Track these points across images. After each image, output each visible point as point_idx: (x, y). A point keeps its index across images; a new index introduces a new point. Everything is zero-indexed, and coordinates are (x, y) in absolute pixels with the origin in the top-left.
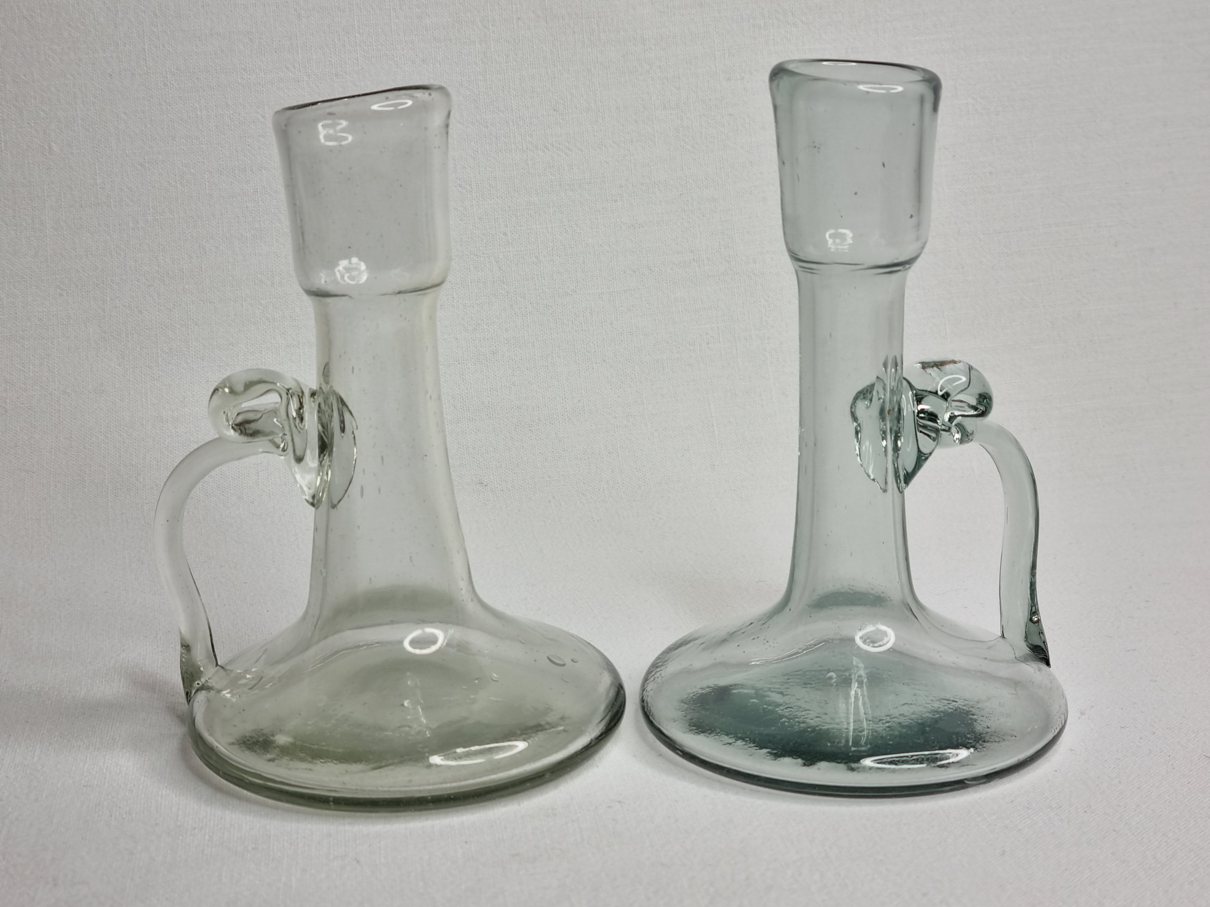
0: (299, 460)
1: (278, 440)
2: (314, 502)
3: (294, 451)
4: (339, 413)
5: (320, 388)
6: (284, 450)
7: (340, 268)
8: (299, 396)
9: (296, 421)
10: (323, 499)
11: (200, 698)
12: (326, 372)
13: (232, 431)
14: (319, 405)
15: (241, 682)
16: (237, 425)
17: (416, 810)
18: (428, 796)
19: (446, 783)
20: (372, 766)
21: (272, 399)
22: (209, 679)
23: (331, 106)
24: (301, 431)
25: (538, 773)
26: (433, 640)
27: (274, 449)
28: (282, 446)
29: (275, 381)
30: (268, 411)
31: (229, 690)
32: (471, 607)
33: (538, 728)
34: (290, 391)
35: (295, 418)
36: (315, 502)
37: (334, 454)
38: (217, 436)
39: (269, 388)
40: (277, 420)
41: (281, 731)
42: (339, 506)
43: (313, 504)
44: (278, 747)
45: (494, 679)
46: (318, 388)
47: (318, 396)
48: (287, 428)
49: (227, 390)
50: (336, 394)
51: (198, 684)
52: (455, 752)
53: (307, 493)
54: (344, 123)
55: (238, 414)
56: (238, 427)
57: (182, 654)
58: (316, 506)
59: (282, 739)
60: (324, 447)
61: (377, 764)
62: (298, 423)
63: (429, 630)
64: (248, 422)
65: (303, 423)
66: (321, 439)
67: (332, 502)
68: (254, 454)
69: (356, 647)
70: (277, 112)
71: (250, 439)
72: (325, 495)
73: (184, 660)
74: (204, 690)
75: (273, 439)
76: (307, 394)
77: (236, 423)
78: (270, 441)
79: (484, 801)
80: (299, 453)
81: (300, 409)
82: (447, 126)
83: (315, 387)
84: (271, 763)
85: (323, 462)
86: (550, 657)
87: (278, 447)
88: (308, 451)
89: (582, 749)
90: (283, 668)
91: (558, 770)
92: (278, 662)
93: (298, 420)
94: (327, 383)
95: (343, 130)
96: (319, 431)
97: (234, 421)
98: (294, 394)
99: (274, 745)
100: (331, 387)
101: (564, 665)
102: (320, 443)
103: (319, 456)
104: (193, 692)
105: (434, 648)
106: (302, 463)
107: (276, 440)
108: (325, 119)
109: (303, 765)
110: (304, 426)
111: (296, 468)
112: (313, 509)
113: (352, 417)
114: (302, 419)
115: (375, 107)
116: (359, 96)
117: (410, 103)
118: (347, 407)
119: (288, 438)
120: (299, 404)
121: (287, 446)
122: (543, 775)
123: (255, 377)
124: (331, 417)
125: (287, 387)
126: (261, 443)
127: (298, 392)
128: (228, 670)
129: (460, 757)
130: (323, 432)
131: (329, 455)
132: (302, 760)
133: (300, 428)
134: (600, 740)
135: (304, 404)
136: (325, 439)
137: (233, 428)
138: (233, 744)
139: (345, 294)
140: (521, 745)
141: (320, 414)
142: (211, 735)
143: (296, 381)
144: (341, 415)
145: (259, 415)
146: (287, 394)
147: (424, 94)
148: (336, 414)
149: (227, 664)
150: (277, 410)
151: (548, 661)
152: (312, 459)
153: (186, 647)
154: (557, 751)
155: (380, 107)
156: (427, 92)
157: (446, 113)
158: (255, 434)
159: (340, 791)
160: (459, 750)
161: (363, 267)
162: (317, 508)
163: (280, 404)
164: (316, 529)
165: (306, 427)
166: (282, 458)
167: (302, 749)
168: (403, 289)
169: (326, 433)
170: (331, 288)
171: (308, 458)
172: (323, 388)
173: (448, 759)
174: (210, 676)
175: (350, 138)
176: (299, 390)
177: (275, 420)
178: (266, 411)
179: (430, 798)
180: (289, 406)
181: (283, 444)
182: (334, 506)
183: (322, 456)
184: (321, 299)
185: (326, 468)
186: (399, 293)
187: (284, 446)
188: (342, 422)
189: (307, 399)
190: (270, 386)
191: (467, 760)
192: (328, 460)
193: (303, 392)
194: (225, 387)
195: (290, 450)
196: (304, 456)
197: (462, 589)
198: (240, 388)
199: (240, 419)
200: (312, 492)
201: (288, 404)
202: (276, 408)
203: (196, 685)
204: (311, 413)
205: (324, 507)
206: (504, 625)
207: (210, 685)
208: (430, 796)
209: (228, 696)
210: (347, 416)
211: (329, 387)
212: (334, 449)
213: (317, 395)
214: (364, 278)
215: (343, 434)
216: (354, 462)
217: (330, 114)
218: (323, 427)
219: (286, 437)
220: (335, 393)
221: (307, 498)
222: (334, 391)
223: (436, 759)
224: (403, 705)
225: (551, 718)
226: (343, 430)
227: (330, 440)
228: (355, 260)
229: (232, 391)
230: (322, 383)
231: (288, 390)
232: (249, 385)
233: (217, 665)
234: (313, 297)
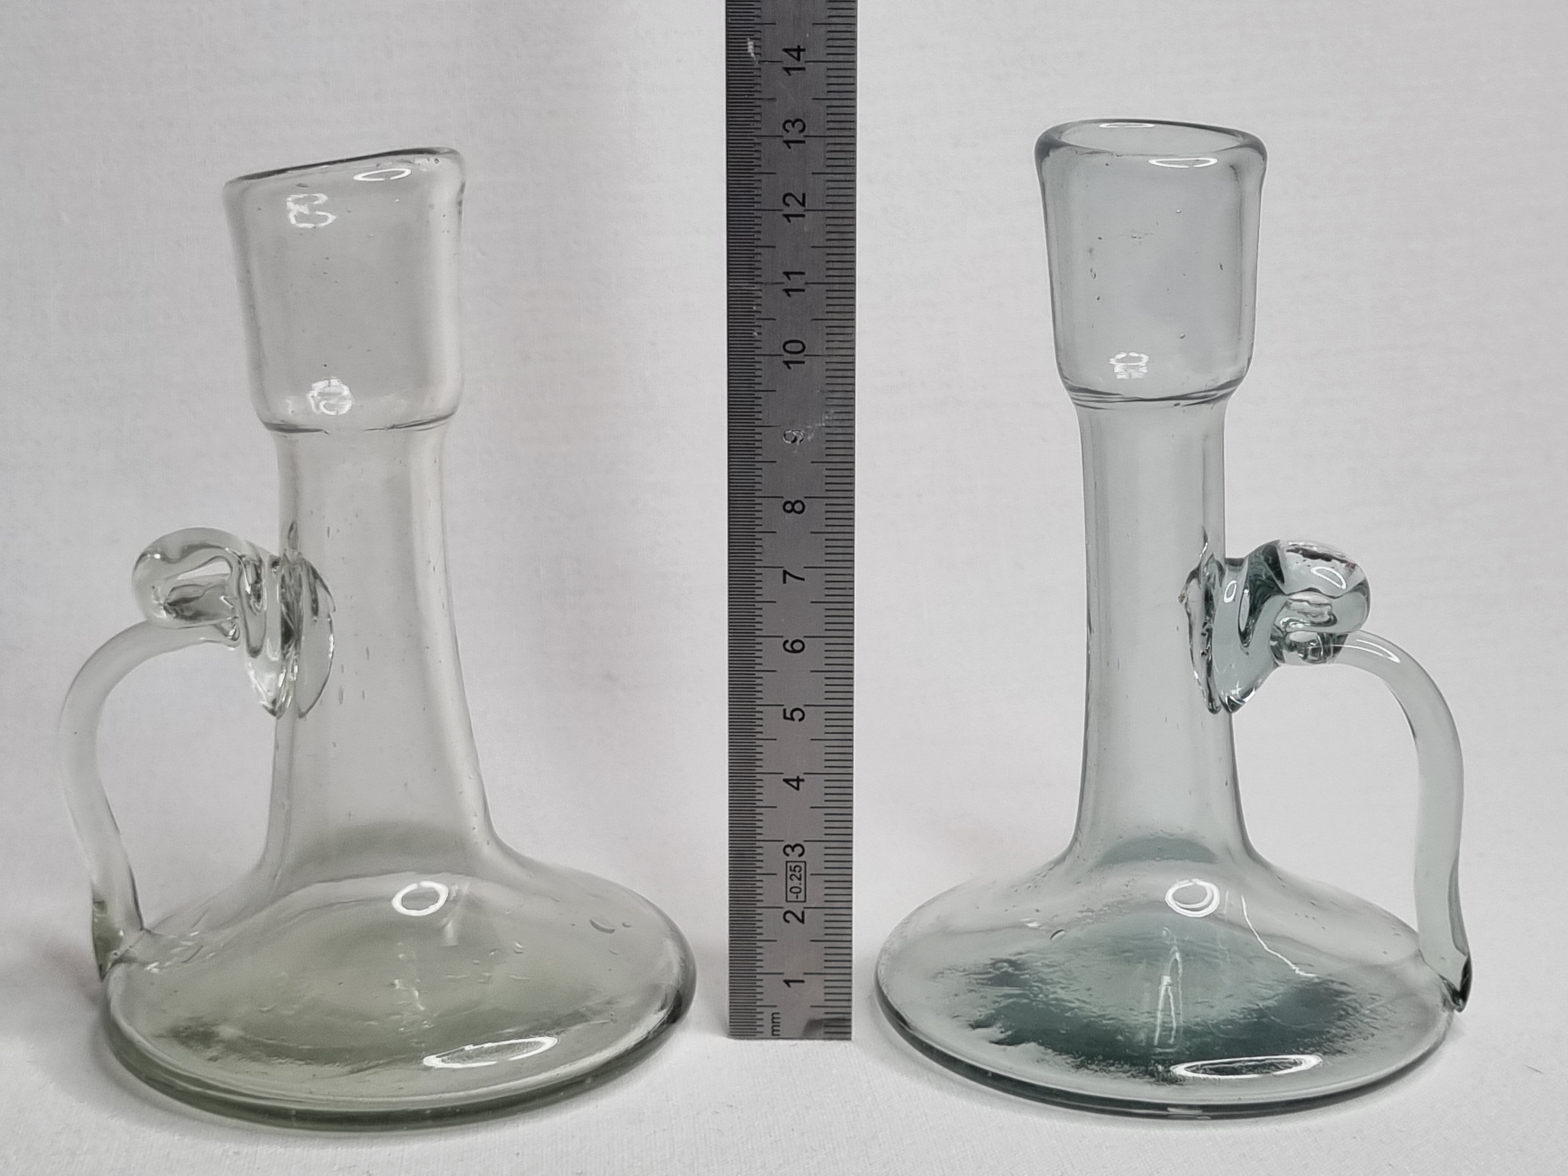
0: (255, 652)
1: (226, 626)
2: (275, 710)
3: (248, 640)
4: (311, 590)
5: (285, 555)
6: (234, 639)
7: (315, 393)
8: (255, 566)
9: (250, 599)
10: (288, 706)
11: (118, 973)
12: (292, 532)
13: (164, 612)
14: (283, 578)
15: (175, 951)
16: (170, 604)
17: (409, 1129)
18: (426, 1110)
19: (449, 1092)
20: (348, 1068)
21: (220, 568)
22: (131, 947)
23: (302, 175)
24: (257, 613)
25: (576, 1077)
26: (433, 897)
27: (221, 637)
28: (231, 633)
29: (222, 546)
30: (212, 585)
31: (155, 964)
32: (488, 851)
33: (577, 1017)
34: (244, 559)
35: (250, 595)
36: (277, 709)
37: (303, 644)
38: (141, 619)
39: (217, 555)
40: (225, 599)
41: (225, 1020)
42: (308, 715)
43: (273, 712)
44: (222, 1041)
45: (516, 950)
46: (282, 556)
47: (282, 565)
48: (238, 610)
49: (158, 556)
50: (306, 563)
51: (116, 954)
52: (463, 1050)
53: (264, 697)
54: (323, 198)
55: (173, 590)
56: (173, 607)
57: (93, 911)
58: (278, 715)
59: (228, 1031)
60: (289, 635)
61: (356, 1066)
62: (254, 602)
63: (427, 884)
64: (186, 600)
65: (261, 603)
66: (285, 625)
67: (299, 710)
68: (194, 644)
69: (330, 905)
70: (231, 182)
71: (188, 624)
72: (289, 700)
73: (96, 920)
74: (125, 962)
75: (219, 624)
76: (266, 562)
77: (169, 601)
78: (215, 626)
79: (502, 1116)
80: (254, 643)
81: (256, 582)
82: (460, 203)
83: (276, 554)
84: (212, 1063)
85: (288, 655)
86: (595, 921)
87: (226, 635)
88: (268, 641)
89: (636, 1045)
90: (228, 933)
91: (603, 1074)
92: (225, 924)
93: (253, 599)
94: (294, 548)
95: (323, 207)
96: (282, 613)
97: (167, 599)
98: (249, 563)
99: (217, 1039)
100: (300, 553)
101: (613, 931)
102: (284, 629)
103: (283, 648)
104: (109, 965)
105: (433, 909)
106: (259, 657)
107: (223, 625)
108: (296, 193)
109: (257, 1067)
110: (262, 606)
111: (249, 662)
112: (273, 718)
113: (326, 593)
114: (259, 597)
115: (359, 177)
116: (341, 161)
117: (408, 172)
118: (321, 580)
119: (239, 622)
120: (255, 576)
121: (239, 634)
122: (583, 1081)
123: (196, 540)
124: (298, 594)
125: (239, 554)
126: (204, 628)
127: (254, 560)
128: (156, 935)
129: (469, 1057)
130: (288, 614)
131: (296, 646)
132: (254, 1059)
133: (257, 609)
134: (662, 1032)
135: (262, 577)
136: (291, 624)
137: (165, 608)
138: (160, 1036)
139: (319, 428)
140: (548, 1042)
141: (284, 590)
142: (130, 1025)
143: (252, 545)
144: (313, 592)
145: (201, 591)
146: (239, 563)
147: (429, 160)
148: (305, 591)
149: (154, 928)
150: (226, 585)
151: (591, 925)
152: (272, 650)
153: (100, 904)
154: (600, 1049)
155: (364, 177)
156: (432, 158)
157: (458, 187)
158: (196, 616)
159: (305, 1102)
160: (468, 1048)
161: (346, 391)
162: (278, 718)
163: (229, 577)
164: (277, 747)
165: (265, 609)
166: (232, 649)
167: (257, 1045)
168: (396, 423)
169: (292, 616)
170: (300, 420)
171: (268, 649)
172: (288, 555)
173: (452, 1060)
174: (131, 943)
175: (331, 218)
176: (256, 558)
177: (222, 598)
178: (210, 586)
179: (428, 1112)
180: (242, 578)
181: (234, 630)
182: (302, 715)
183: (287, 646)
184: (287, 435)
185: (291, 662)
186: (393, 427)
187: (235, 632)
188: (315, 601)
189: (265, 571)
190: (218, 553)
191: (479, 1061)
192: (294, 653)
193: (260, 561)
194: (156, 552)
195: (242, 639)
196: (262, 646)
197: (474, 828)
198: (173, 553)
199: (174, 597)
200: (271, 695)
201: (241, 574)
202: (224, 581)
203: (112, 957)
204: (272, 590)
205: (286, 717)
206: (531, 876)
207: (130, 955)
208: (429, 1109)
209: (156, 970)
210: (321, 592)
211: (296, 553)
212: (303, 638)
213: (280, 564)
214: (347, 406)
215: (315, 618)
216: (331, 655)
217: (300, 185)
218: (287, 605)
219: (237, 620)
220: (304, 563)
221: (265, 703)
222: (303, 559)
223: (432, 1061)
224: (393, 985)
225: (593, 1002)
226: (315, 611)
227: (297, 625)
228: (334, 382)
229: (164, 558)
230: (287, 548)
231: (240, 557)
232: (188, 551)
233: (142, 929)
234: (276, 432)
